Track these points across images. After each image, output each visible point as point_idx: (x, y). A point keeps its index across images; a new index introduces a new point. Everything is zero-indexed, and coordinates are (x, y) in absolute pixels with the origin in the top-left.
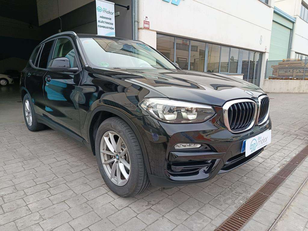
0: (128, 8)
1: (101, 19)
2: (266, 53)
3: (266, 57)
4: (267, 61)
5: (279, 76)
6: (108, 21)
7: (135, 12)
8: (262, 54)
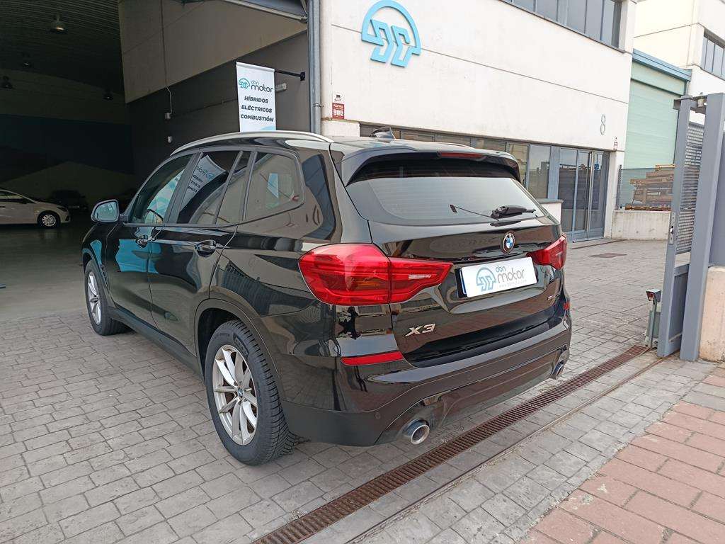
0: (302, 77)
1: (248, 103)
2: (617, 153)
3: (618, 161)
4: (620, 170)
5: (648, 202)
6: (261, 105)
7: (314, 87)
8: (607, 154)
